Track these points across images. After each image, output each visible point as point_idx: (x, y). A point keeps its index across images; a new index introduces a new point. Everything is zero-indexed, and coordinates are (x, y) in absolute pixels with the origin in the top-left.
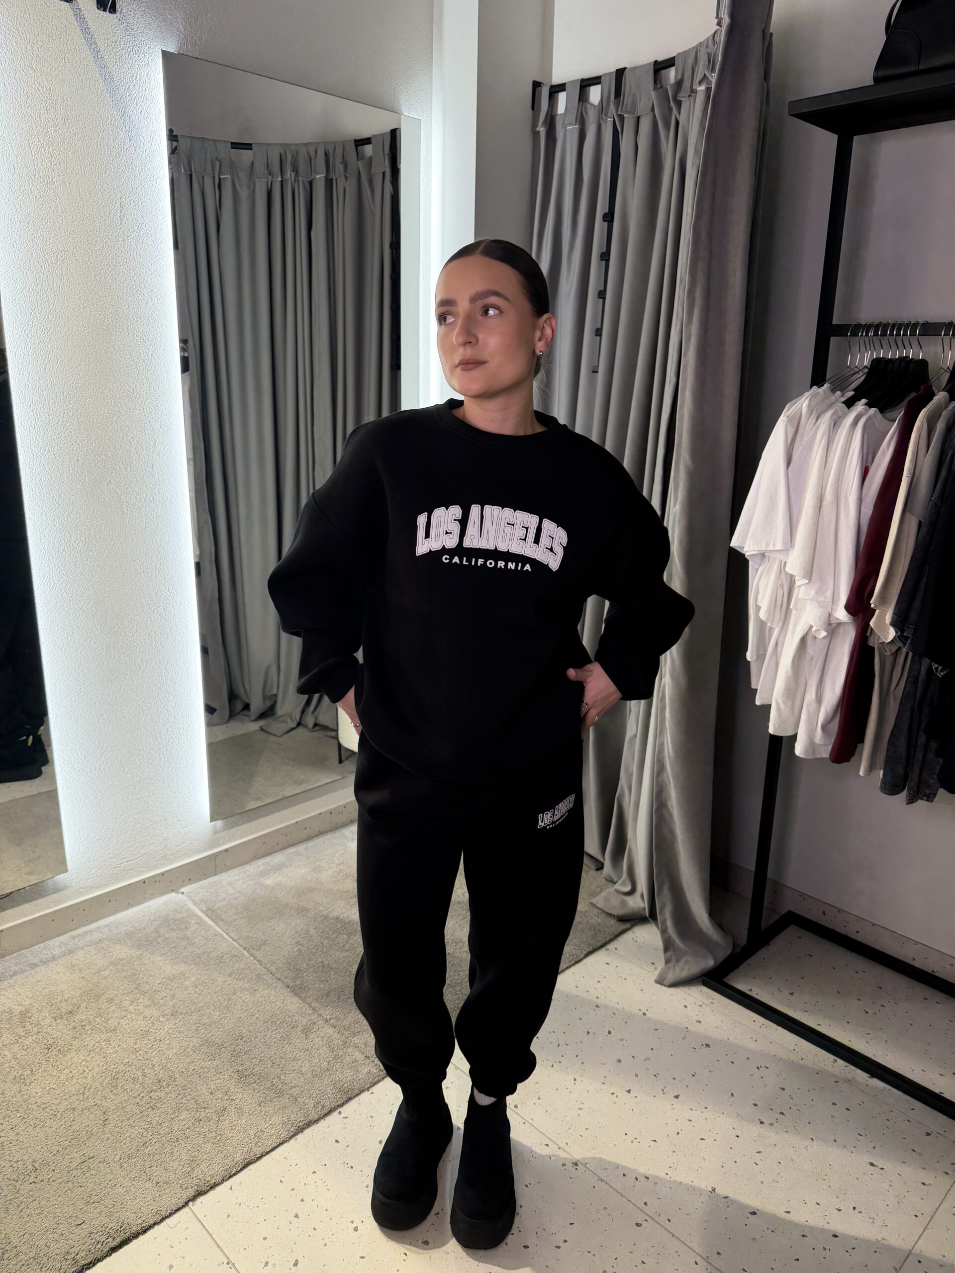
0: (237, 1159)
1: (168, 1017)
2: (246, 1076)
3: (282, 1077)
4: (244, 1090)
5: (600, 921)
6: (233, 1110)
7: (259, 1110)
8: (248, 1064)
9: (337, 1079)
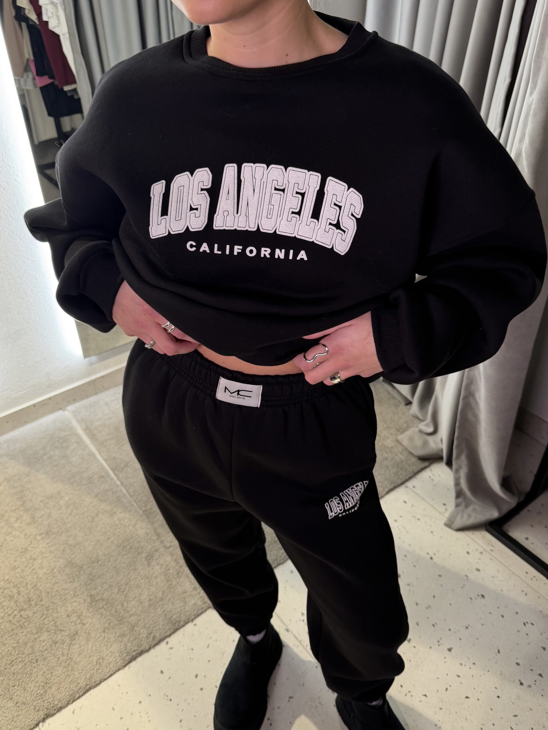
0: (80, 685)
1: (44, 535)
2: (97, 601)
3: (125, 604)
4: (93, 615)
5: (403, 458)
6: (83, 635)
7: (103, 635)
8: (100, 588)
9: (168, 610)
